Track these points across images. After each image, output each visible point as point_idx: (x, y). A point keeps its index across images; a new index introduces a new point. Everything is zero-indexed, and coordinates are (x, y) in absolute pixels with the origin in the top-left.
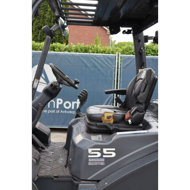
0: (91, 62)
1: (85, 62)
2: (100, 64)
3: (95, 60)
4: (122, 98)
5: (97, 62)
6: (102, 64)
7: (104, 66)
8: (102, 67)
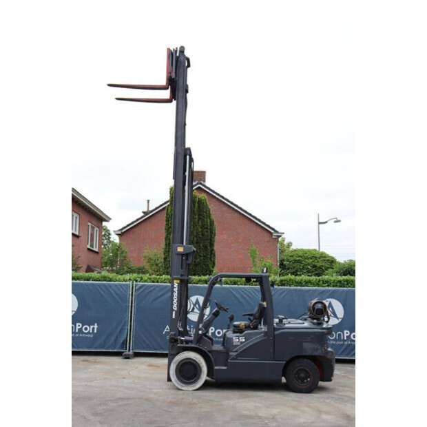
0: (240, 293)
1: (234, 293)
2: (247, 295)
3: (243, 292)
4: (252, 318)
5: (245, 293)
6: (249, 295)
7: (251, 296)
8: (249, 297)
